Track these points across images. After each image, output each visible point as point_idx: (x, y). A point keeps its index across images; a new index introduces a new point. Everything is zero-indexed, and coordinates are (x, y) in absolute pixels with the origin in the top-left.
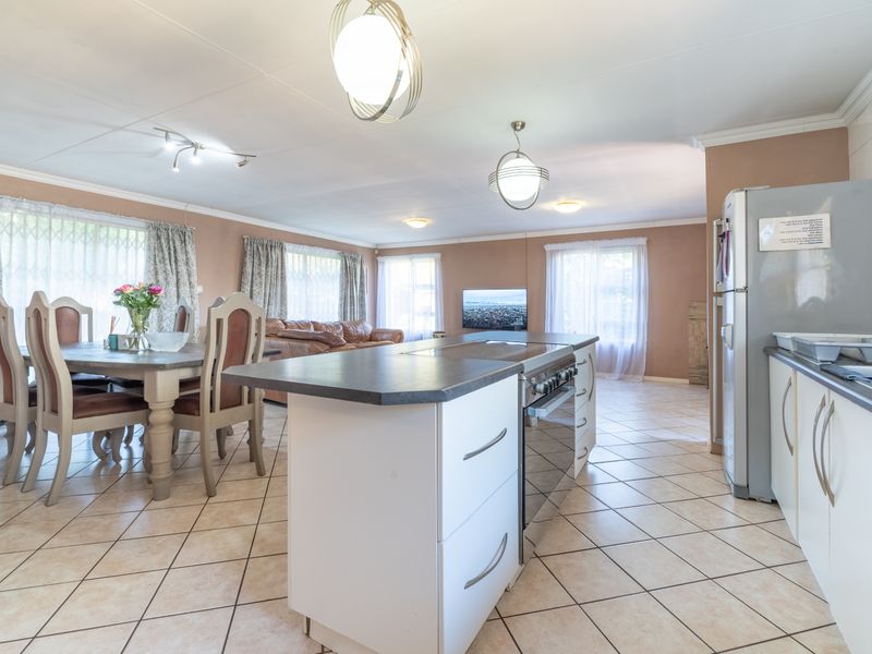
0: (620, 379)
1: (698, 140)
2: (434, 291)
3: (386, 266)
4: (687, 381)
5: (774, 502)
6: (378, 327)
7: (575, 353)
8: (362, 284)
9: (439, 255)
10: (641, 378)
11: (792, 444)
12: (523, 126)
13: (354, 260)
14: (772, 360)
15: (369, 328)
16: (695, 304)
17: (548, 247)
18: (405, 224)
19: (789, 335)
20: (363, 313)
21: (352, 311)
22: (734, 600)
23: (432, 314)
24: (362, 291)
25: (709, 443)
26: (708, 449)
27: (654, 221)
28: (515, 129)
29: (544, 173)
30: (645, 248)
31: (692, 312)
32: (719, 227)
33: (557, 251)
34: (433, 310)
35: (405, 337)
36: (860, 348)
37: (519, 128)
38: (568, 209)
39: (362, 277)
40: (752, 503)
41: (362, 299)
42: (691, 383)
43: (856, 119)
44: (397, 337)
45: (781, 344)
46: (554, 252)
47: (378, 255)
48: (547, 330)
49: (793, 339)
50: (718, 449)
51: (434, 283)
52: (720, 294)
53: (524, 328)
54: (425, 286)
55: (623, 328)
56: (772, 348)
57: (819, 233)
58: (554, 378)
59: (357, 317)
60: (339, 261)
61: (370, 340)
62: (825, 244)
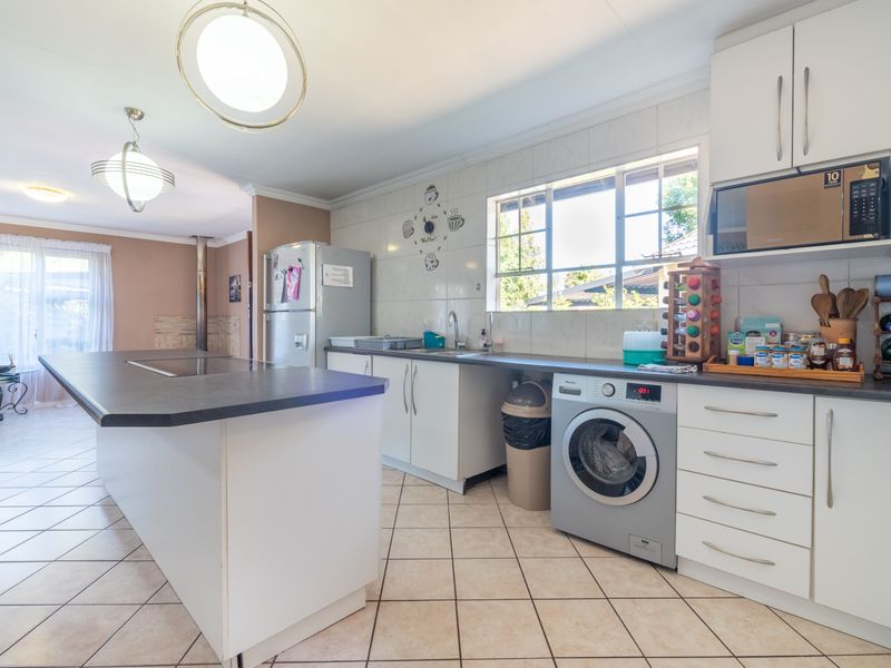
12: (141, 117)
14: (331, 354)
16: (161, 318)
19: (352, 338)
28: (130, 117)
30: (109, 258)
31: (158, 325)
37: (136, 116)
43: (337, 210)
45: (336, 344)
49: (356, 341)
52: (269, 312)
56: (329, 348)
57: (348, 278)
62: (351, 285)
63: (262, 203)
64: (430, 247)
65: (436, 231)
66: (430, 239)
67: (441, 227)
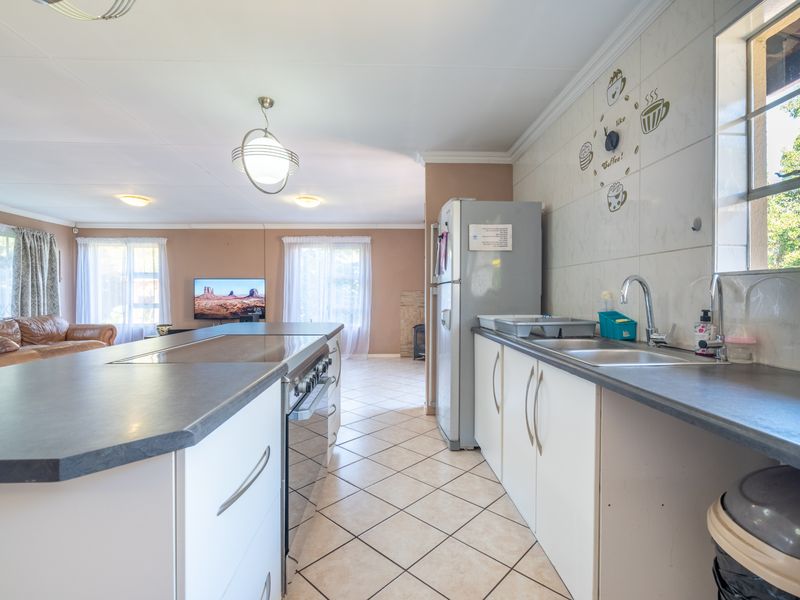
0: (349, 359)
1: (421, 155)
2: (157, 280)
3: (91, 250)
4: (399, 355)
5: (477, 449)
6: (77, 323)
7: (328, 343)
8: (52, 270)
9: (164, 241)
10: (365, 356)
11: (499, 404)
12: (272, 104)
13: (39, 239)
14: (478, 337)
15: (63, 323)
16: (405, 293)
17: (286, 240)
18: (119, 201)
19: (493, 318)
20: (54, 306)
21: (36, 305)
22: (471, 550)
23: (155, 306)
24: (52, 279)
25: (425, 407)
26: (425, 412)
27: (377, 223)
28: (263, 106)
29: (293, 157)
30: (370, 246)
31: (403, 299)
32: (436, 230)
33: (296, 244)
34: (157, 301)
35: (119, 333)
36: (542, 327)
37: (267, 105)
38: (307, 203)
39: (52, 261)
40: (463, 452)
41: (52, 288)
42: (402, 357)
43: (518, 160)
44: (107, 335)
45: (483, 324)
46: (291, 245)
47: (77, 235)
48: (285, 320)
49: (496, 322)
50: (432, 411)
51: (157, 271)
52: (436, 285)
53: (263, 316)
54: (146, 274)
55: (352, 316)
56: (477, 329)
57: (506, 239)
58: (314, 373)
59: (44, 311)
60: (12, 240)
61: (66, 338)
62: (509, 248)
63: (431, 168)
64: (614, 173)
65: (622, 146)
66: (615, 160)
67: (631, 134)
